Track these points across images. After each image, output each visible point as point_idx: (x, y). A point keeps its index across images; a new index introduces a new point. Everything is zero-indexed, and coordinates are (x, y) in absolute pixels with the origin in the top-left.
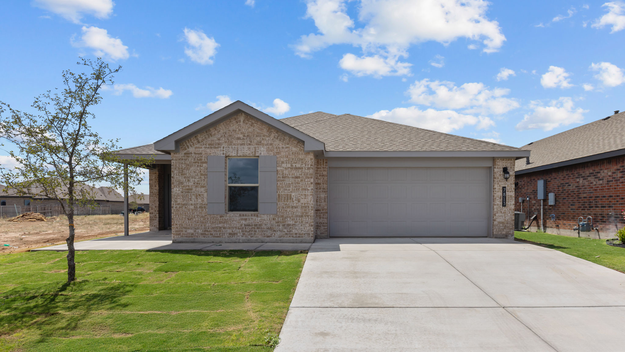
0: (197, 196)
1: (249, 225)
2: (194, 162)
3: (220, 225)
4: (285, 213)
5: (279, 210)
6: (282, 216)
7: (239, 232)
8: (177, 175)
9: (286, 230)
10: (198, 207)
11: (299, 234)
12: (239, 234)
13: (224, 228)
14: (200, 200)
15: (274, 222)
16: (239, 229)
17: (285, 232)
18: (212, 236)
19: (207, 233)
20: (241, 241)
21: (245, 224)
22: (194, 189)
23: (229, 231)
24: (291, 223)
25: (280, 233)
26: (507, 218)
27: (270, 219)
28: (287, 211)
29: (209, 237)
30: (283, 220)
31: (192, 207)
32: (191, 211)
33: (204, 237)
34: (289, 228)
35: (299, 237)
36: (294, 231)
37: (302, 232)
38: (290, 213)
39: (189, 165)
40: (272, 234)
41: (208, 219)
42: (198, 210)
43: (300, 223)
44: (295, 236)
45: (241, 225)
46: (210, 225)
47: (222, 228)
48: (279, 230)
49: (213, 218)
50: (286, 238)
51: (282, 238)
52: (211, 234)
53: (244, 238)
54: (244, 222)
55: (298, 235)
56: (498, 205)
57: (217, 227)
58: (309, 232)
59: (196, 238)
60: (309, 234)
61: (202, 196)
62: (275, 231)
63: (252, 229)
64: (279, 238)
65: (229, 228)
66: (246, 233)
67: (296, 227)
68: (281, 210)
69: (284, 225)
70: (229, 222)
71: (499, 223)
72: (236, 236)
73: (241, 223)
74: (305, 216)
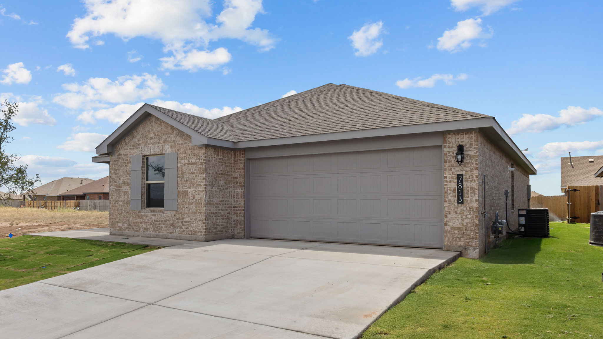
0: (124, 193)
1: (157, 221)
2: (123, 163)
3: (138, 220)
4: (183, 210)
5: (179, 206)
6: (181, 213)
7: (151, 227)
8: (113, 175)
9: (183, 227)
10: (125, 203)
11: (194, 231)
12: (150, 229)
13: (141, 223)
14: (126, 197)
15: (175, 218)
16: (151, 224)
17: (183, 228)
18: (133, 230)
19: (130, 227)
20: (152, 236)
21: (154, 220)
22: (123, 187)
23: (144, 226)
24: (188, 219)
25: (179, 230)
26: (466, 221)
27: (172, 215)
28: (184, 207)
29: (131, 231)
30: (181, 216)
31: (121, 203)
32: (121, 206)
33: (128, 231)
34: (186, 225)
35: (194, 234)
36: (190, 228)
37: (196, 229)
38: (187, 209)
39: (120, 165)
40: (173, 231)
41: (131, 214)
42: (125, 206)
43: (194, 220)
44: (190, 233)
45: (152, 221)
46: (132, 219)
47: (140, 223)
48: (179, 227)
49: (134, 214)
50: (184, 235)
51: (181, 235)
52: (133, 228)
53: (154, 233)
54: (153, 218)
55: (193, 233)
56: (450, 201)
57: (136, 222)
58: (201, 230)
59: (123, 231)
60: (201, 232)
61: (128, 193)
62: (175, 227)
63: (159, 225)
64: (178, 235)
65: (144, 223)
66: (155, 228)
67: (192, 224)
68: (180, 207)
69: (182, 222)
70: (144, 217)
71: (453, 228)
72: (148, 231)
73: (152, 218)
74: (199, 213)
